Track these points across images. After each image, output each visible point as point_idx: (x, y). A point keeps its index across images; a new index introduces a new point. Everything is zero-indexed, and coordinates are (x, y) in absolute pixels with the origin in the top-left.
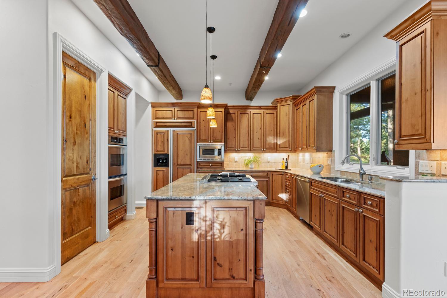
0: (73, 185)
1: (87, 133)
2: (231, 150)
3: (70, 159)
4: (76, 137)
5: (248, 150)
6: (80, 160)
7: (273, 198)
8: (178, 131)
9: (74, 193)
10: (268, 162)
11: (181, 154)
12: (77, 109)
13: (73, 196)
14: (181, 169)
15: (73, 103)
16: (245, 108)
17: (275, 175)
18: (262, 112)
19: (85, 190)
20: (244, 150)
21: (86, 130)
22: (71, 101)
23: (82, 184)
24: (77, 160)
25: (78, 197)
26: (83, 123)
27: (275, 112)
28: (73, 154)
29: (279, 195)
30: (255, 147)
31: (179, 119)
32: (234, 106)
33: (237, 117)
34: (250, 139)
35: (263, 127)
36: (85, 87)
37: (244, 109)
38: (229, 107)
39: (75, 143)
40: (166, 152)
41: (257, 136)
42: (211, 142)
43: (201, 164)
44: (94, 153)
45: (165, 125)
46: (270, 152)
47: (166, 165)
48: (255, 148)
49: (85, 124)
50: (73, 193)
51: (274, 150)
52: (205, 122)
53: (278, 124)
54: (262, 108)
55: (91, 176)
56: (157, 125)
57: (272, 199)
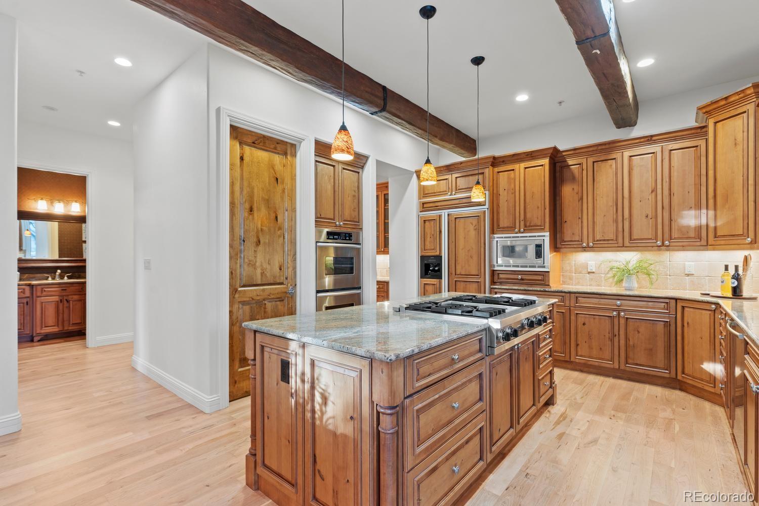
0: (255, 298)
1: (280, 228)
2: (572, 246)
3: (250, 263)
4: (260, 234)
5: (616, 245)
6: (267, 264)
7: (686, 372)
8: (457, 215)
9: (257, 308)
10: (688, 275)
11: (462, 255)
12: (263, 198)
13: (256, 312)
14: (462, 284)
15: (256, 191)
16: (607, 146)
17: (692, 310)
18: (656, 148)
19: (277, 306)
20: (606, 245)
21: (277, 224)
22: (253, 189)
23: (270, 297)
24: (261, 265)
25: (264, 314)
26: (273, 216)
27: (702, 143)
28: (255, 257)
29: (702, 366)
30: (635, 236)
31: (460, 193)
32: (575, 149)
33: (585, 172)
34: (620, 218)
35: (659, 186)
36: (276, 167)
37: (605, 150)
38: (564, 154)
39: (258, 243)
40: (438, 253)
41: (642, 209)
42: (520, 232)
43: (501, 276)
44: (292, 256)
45: (436, 206)
46: (683, 248)
47: (437, 274)
48: (635, 240)
49: (276, 217)
50: (255, 309)
51: (698, 244)
52: (508, 193)
53: (711, 173)
54: (654, 138)
55: (287, 288)
56: (424, 207)
57: (683, 373)
